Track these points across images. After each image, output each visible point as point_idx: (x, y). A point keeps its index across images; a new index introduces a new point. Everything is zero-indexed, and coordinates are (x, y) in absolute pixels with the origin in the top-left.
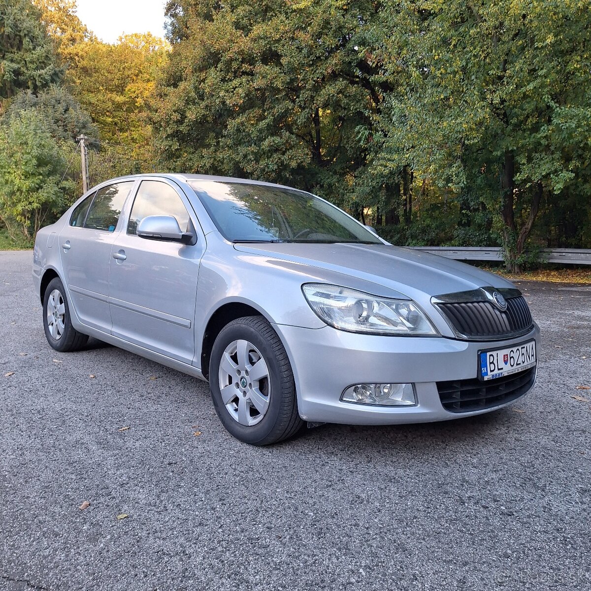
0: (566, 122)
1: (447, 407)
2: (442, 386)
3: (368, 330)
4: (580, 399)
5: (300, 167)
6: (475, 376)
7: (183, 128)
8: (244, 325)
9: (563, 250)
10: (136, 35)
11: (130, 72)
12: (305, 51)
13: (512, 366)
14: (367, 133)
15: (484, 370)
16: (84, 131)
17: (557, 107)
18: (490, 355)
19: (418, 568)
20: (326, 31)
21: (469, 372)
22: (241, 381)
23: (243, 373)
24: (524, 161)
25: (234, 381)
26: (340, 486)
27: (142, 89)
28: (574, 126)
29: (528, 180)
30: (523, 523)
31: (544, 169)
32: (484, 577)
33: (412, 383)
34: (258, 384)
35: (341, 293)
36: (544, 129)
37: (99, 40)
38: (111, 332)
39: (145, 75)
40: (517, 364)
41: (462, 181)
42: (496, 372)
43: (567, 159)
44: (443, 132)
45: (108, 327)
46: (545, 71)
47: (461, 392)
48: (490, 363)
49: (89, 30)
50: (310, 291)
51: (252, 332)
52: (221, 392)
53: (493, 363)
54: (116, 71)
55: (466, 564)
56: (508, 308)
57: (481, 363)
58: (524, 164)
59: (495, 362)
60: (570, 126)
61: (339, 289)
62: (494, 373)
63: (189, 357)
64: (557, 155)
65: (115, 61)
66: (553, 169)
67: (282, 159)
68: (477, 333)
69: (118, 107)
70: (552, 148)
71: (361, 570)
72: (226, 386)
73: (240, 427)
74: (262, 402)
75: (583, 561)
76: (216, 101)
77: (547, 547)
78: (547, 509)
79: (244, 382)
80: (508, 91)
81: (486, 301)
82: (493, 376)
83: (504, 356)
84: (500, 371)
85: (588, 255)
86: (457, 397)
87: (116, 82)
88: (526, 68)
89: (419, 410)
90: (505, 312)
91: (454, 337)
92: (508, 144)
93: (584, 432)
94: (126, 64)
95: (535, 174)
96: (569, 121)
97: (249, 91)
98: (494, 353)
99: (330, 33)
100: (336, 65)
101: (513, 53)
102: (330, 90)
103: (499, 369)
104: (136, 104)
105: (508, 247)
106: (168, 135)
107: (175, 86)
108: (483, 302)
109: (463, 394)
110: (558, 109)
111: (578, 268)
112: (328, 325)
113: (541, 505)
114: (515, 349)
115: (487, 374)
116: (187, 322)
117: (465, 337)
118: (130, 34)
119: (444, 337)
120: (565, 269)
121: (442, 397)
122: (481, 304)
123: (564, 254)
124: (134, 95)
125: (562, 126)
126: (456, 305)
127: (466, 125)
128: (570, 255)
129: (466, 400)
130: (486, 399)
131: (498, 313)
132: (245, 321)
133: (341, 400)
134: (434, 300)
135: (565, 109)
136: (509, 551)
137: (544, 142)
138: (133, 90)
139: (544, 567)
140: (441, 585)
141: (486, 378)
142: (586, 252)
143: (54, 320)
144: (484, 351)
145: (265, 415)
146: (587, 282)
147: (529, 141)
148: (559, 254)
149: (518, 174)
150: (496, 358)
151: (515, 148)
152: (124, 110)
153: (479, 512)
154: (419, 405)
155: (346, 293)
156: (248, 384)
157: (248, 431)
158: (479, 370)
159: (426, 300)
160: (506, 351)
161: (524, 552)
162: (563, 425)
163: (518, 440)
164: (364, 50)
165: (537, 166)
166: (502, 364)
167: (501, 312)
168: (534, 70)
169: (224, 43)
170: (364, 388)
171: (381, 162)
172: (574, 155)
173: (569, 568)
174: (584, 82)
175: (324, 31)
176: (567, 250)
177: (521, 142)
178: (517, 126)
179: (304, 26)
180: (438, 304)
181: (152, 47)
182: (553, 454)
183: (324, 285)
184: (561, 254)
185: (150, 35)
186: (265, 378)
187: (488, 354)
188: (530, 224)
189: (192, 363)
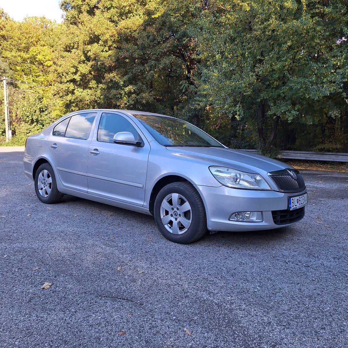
0: (295, 85)
1: (275, 222)
2: (274, 213)
3: (240, 187)
4: (319, 222)
5: (147, 102)
6: (286, 209)
7: (77, 77)
8: (176, 186)
9: (289, 151)
10: (35, 17)
11: (32, 40)
12: (151, 37)
13: (300, 204)
14: (186, 85)
15: (290, 206)
16: (4, 74)
17: (291, 77)
18: (293, 199)
19: (280, 286)
20: (163, 27)
21: (284, 207)
22: (174, 213)
23: (175, 209)
24: (272, 104)
25: (170, 214)
26: (231, 259)
27: (40, 50)
28: (299, 88)
29: (275, 114)
30: (315, 270)
31: (283, 109)
32: (308, 287)
33: (261, 211)
34: (183, 214)
35: (228, 170)
36: (284, 88)
37: (11, 19)
38: (87, 192)
39: (42, 42)
40: (302, 204)
41: (241, 114)
42: (294, 207)
43: (294, 104)
44: (231, 88)
45: (86, 189)
46: (285, 58)
47: (281, 216)
48: (292, 203)
49: (4, 12)
50: (213, 170)
51: (181, 189)
52: (162, 219)
53: (293, 203)
54: (24, 38)
55: (298, 284)
56: (297, 179)
57: (289, 203)
58: (272, 106)
59: (294, 202)
60: (297, 87)
61: (227, 169)
62: (293, 207)
63: (141, 203)
64: (289, 102)
65: (23, 33)
66: (287, 109)
67: (137, 98)
68: (287, 189)
69: (24, 60)
70: (287, 98)
71: (257, 287)
72: (164, 216)
73: (173, 235)
74: (187, 223)
75: (344, 281)
76: (98, 63)
77: (328, 277)
78: (322, 264)
79: (175, 214)
80: (266, 68)
81: (289, 175)
82: (293, 208)
83: (297, 199)
84: (296, 207)
85: (301, 154)
86: (279, 218)
87: (23, 45)
88: (276, 56)
89: (264, 224)
90: (296, 180)
91: (278, 191)
92: (263, 95)
93: (326, 236)
94: (30, 35)
95: (278, 111)
96: (297, 85)
97: (118, 58)
98: (294, 198)
99: (166, 29)
100: (169, 47)
101: (268, 47)
102: (166, 61)
103: (295, 206)
104: (36, 59)
105: (261, 149)
106: (67, 81)
107: (69, 51)
108: (288, 175)
109: (281, 217)
110: (291, 78)
111: (296, 161)
112: (223, 185)
113: (319, 263)
114: (301, 197)
115: (291, 208)
116: (141, 186)
117: (283, 191)
118: (32, 16)
119: (274, 191)
120: (289, 162)
121: (274, 218)
122: (287, 176)
123: (289, 154)
124: (35, 54)
125: (294, 87)
126: (275, 176)
127: (244, 85)
128: (292, 154)
129: (282, 219)
130: (289, 219)
131: (294, 180)
132: (177, 184)
133: (229, 220)
134: (269, 174)
135: (295, 78)
136: (314, 279)
137: (282, 95)
138: (34, 51)
139: (329, 283)
140: (292, 291)
141: (291, 209)
142: (300, 153)
143: (43, 187)
144: (290, 197)
145: (188, 229)
146: (301, 168)
147: (275, 94)
148: (287, 154)
149: (269, 111)
150: (294, 201)
151: (267, 97)
152: (29, 62)
153: (295, 266)
154: (264, 222)
155: (230, 170)
156: (178, 214)
157: (179, 237)
158: (288, 206)
159: (266, 174)
160: (298, 198)
161: (320, 279)
162: (316, 233)
163: (299, 239)
164: (186, 40)
165: (279, 107)
166: (296, 204)
167: (295, 180)
168: (280, 57)
169: (103, 30)
170: (238, 214)
171: (197, 102)
172: (297, 102)
173: (339, 283)
174: (304, 65)
175: (162, 27)
176: (291, 152)
177: (271, 94)
178: (269, 86)
179: (151, 23)
180: (270, 176)
181: (45, 25)
182: (316, 244)
183: (220, 167)
184: (288, 154)
185: (44, 18)
186: (189, 211)
187: (292, 198)
188: (272, 137)
189: (143, 206)
